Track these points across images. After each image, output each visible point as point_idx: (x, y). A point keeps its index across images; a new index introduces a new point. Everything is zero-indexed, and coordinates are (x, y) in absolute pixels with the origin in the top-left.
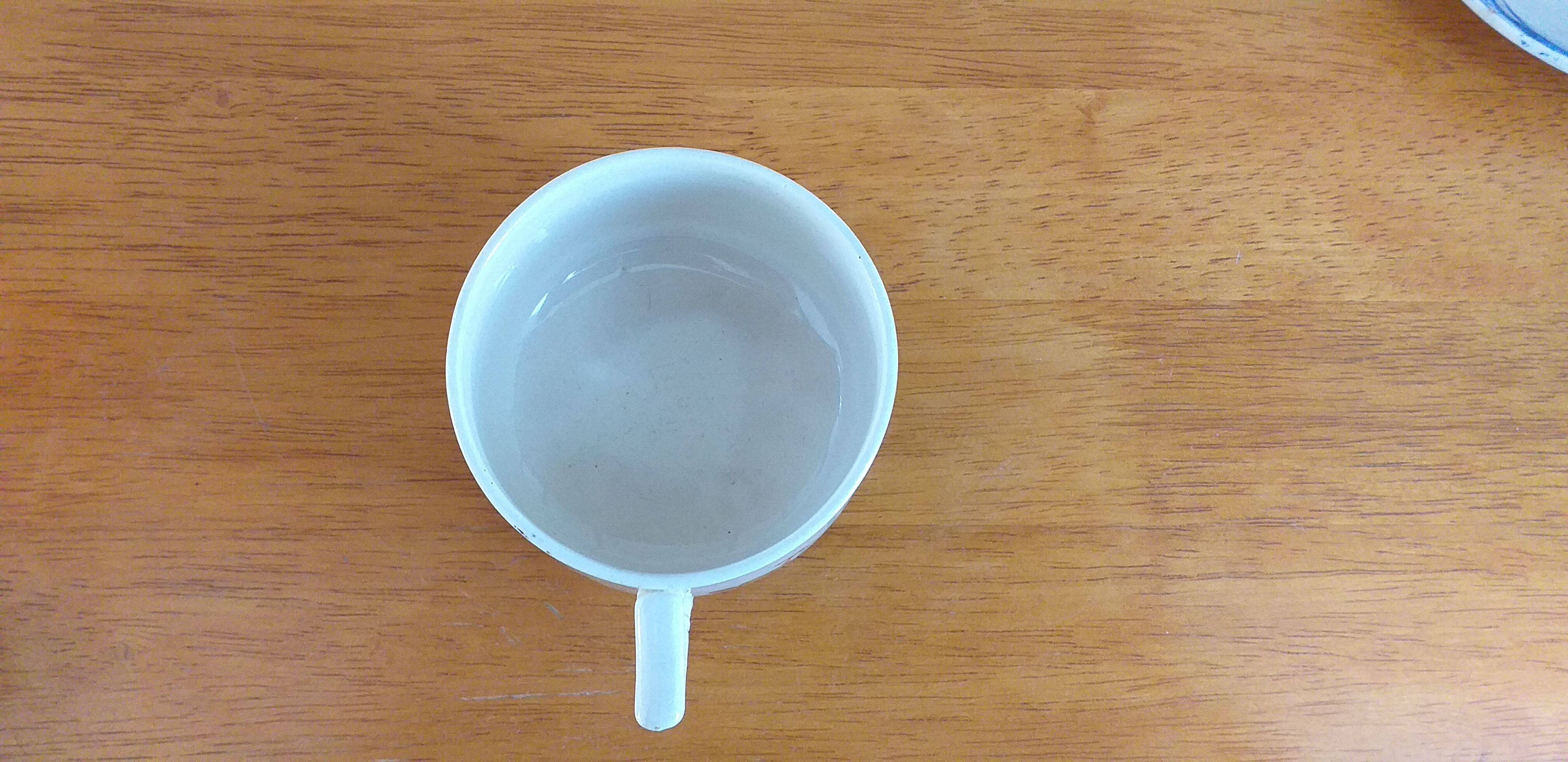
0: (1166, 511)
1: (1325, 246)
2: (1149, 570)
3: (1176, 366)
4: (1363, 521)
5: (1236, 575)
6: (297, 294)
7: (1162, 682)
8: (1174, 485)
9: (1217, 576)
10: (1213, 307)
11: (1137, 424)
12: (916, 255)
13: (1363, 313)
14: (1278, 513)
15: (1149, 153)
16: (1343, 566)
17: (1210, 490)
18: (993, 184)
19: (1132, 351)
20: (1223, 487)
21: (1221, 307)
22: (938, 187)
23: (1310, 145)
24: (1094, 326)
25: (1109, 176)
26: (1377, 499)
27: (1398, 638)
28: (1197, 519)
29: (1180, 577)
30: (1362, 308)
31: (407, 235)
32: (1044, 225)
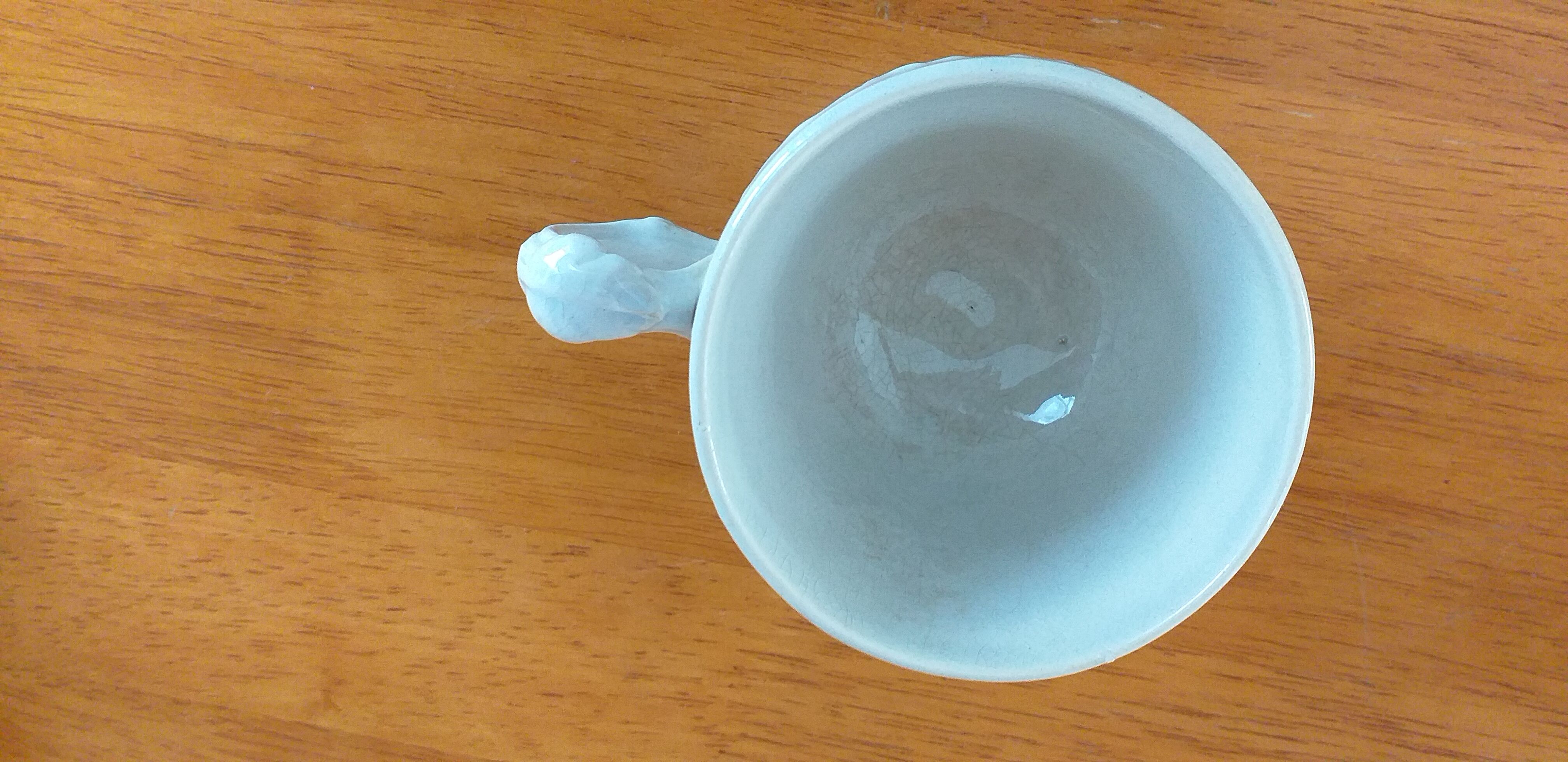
0: (294, 235)
1: (69, 505)
2: (324, 168)
3: (259, 402)
4: (56, 179)
5: (222, 143)
6: (1279, 671)
7: (327, 29)
8: (280, 263)
9: (241, 145)
10: (210, 462)
11: (316, 344)
12: (550, 584)
13: (31, 421)
14: (159, 207)
15: (264, 646)
16: (84, 128)
17: (236, 250)
18: (448, 646)
19: (311, 429)
20: (221, 250)
21: (199, 459)
22: (512, 655)
23: (75, 619)
24: (351, 465)
25: (311, 630)
26: (34, 202)
27: (27, 27)
28: (259, 219)
29: (287, 152)
30: (32, 427)
31: (1139, 712)
32: (394, 590)
